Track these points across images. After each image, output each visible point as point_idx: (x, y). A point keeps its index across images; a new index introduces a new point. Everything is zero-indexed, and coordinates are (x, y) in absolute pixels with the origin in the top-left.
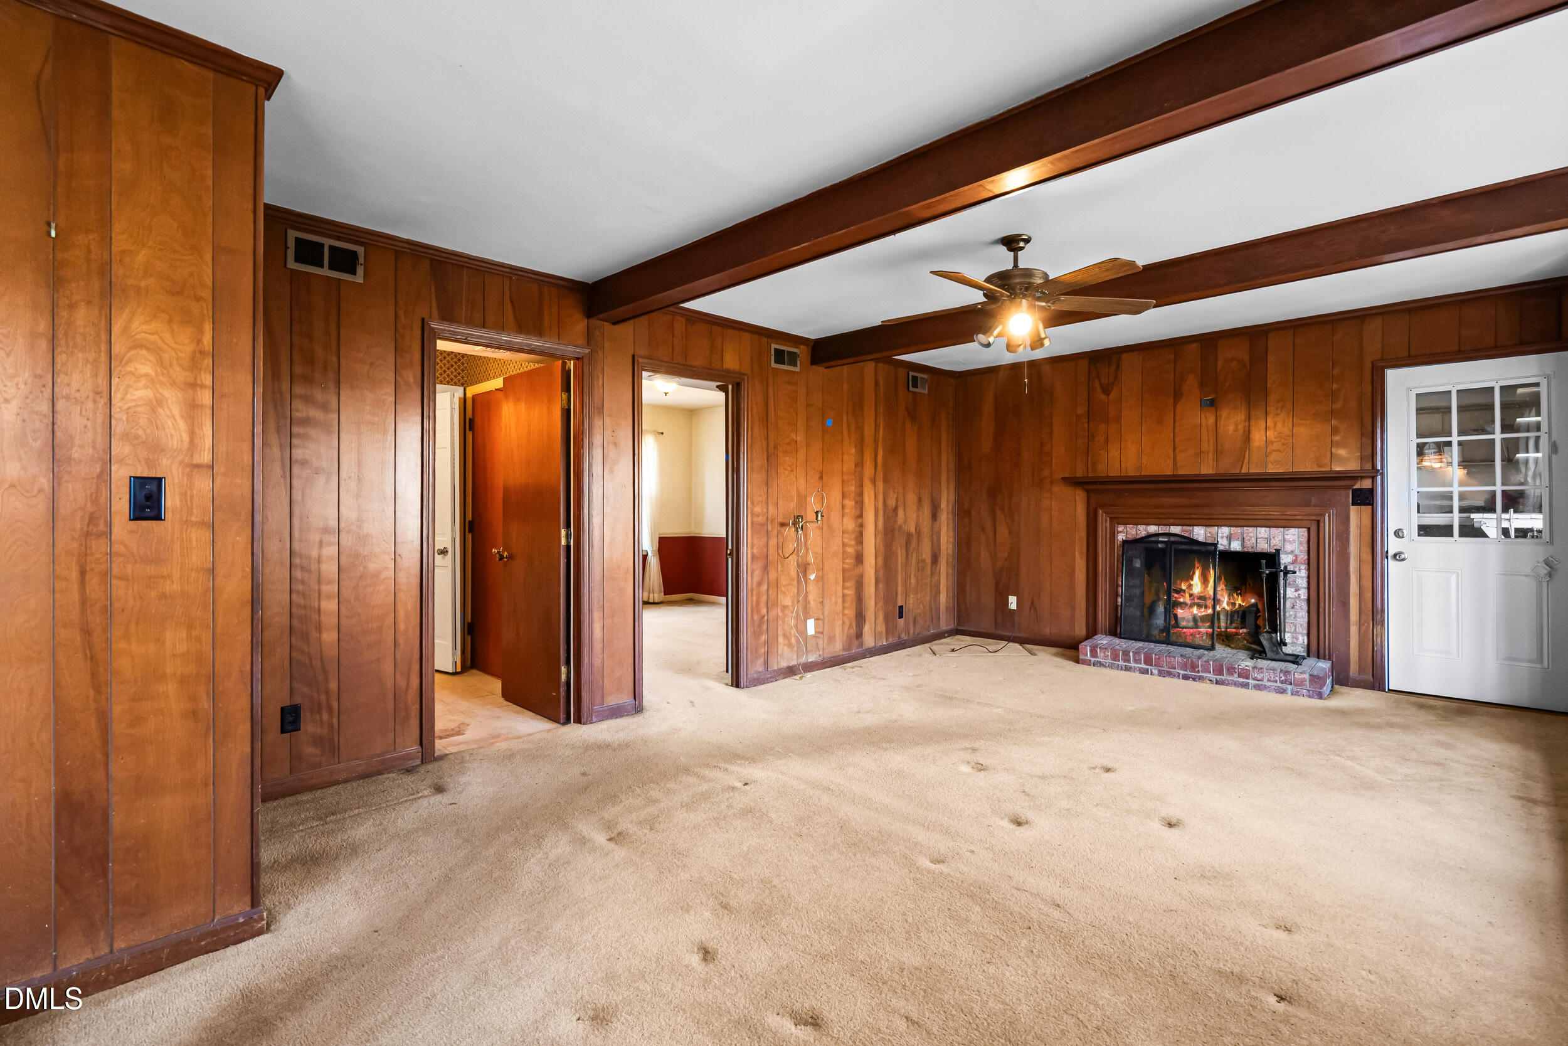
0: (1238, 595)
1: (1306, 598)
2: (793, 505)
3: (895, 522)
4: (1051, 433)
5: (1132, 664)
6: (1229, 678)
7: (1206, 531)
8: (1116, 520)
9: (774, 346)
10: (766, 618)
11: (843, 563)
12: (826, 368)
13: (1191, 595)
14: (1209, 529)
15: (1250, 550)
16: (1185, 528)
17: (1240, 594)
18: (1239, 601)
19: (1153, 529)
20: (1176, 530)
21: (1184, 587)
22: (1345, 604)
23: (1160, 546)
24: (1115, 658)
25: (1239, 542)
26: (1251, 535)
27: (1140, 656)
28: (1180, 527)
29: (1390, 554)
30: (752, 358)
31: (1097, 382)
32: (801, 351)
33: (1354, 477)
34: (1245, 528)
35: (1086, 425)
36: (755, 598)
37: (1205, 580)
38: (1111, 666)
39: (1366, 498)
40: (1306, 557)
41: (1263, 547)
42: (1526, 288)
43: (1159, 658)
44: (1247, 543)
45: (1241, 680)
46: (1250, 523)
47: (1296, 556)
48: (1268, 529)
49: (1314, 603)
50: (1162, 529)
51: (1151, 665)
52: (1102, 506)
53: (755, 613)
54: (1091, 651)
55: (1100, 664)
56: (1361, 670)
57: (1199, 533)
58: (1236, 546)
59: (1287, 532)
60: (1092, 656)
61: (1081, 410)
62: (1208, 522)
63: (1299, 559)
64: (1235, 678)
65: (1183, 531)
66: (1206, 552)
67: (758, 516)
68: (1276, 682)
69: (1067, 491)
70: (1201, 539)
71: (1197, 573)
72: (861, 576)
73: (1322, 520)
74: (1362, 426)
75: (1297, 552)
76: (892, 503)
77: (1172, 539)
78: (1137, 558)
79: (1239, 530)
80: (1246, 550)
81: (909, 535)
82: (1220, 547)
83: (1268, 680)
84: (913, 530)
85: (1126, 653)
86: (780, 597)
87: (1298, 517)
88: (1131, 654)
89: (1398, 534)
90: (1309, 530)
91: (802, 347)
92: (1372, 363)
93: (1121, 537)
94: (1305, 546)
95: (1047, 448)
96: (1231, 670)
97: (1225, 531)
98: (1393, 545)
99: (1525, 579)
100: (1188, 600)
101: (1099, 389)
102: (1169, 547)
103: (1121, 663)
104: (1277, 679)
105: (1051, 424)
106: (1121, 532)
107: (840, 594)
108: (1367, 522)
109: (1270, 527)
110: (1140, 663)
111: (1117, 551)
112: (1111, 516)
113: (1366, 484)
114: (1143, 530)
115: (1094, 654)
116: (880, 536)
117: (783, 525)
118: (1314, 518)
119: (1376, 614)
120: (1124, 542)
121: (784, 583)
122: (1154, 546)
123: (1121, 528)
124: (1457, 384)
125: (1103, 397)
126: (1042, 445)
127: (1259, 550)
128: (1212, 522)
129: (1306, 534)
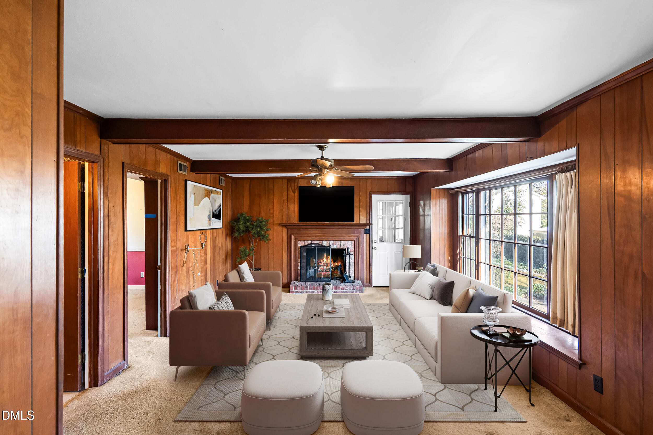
0: (336, 262)
1: (354, 262)
2: (185, 240)
3: (216, 243)
4: (273, 206)
5: (309, 291)
6: (338, 290)
7: (326, 242)
8: (297, 239)
9: (179, 162)
10: (176, 298)
11: (201, 265)
12: (195, 174)
13: (323, 263)
14: (327, 241)
15: (339, 248)
16: (320, 241)
17: (337, 262)
18: (336, 264)
19: (310, 242)
20: (317, 242)
21: (322, 261)
22: (363, 263)
23: (312, 247)
24: (303, 289)
25: (336, 246)
26: (339, 243)
27: (311, 287)
28: (318, 241)
29: (373, 248)
30: (171, 167)
31: (290, 188)
32: (187, 164)
33: (364, 225)
34: (337, 241)
35: (287, 204)
36: (172, 289)
37: (327, 259)
38: (301, 292)
39: (368, 231)
40: (354, 249)
41: (342, 247)
42: (400, 177)
43: (317, 287)
44: (338, 246)
45: (342, 290)
46: (339, 239)
47: (351, 249)
48: (344, 241)
49: (356, 263)
50: (313, 242)
51: (315, 290)
52: (293, 234)
53: (172, 296)
54: (294, 288)
55: (298, 292)
56: (367, 282)
57: (324, 243)
58: (335, 247)
59: (349, 242)
60: (295, 290)
61: (285, 198)
62: (327, 239)
63: (352, 250)
64: (340, 290)
65: (319, 242)
66: (327, 250)
67: (173, 247)
68: (351, 289)
69: (280, 228)
70: (325, 245)
71: (325, 257)
72: (206, 270)
73: (358, 238)
74: (367, 211)
75: (351, 248)
76: (215, 235)
77: (316, 245)
78: (304, 252)
79: (336, 241)
80: (338, 248)
81: (220, 248)
82: (331, 248)
83: (349, 289)
84: (221, 246)
85: (307, 287)
86: (181, 286)
87: (352, 237)
88: (308, 287)
89: (375, 242)
90: (354, 241)
91: (188, 163)
92: (369, 192)
93: (299, 245)
94: (353, 246)
95: (271, 211)
96: (339, 288)
97: (332, 242)
98: (374, 245)
99: (400, 253)
100: (323, 264)
101: (291, 192)
102: (315, 248)
103: (305, 291)
104: (351, 288)
105: (273, 202)
106: (299, 243)
107: (200, 280)
108: (368, 238)
109: (344, 240)
110: (311, 290)
111: (298, 250)
112: (296, 237)
113: (368, 227)
114: (306, 243)
115: (295, 289)
116: (212, 250)
117: (182, 250)
118: (356, 237)
119: (370, 265)
120: (301, 247)
121: (182, 279)
122: (310, 248)
123: (299, 242)
124: (387, 201)
125: (293, 194)
126: (269, 210)
127: (341, 248)
128: (328, 239)
129: (354, 243)
